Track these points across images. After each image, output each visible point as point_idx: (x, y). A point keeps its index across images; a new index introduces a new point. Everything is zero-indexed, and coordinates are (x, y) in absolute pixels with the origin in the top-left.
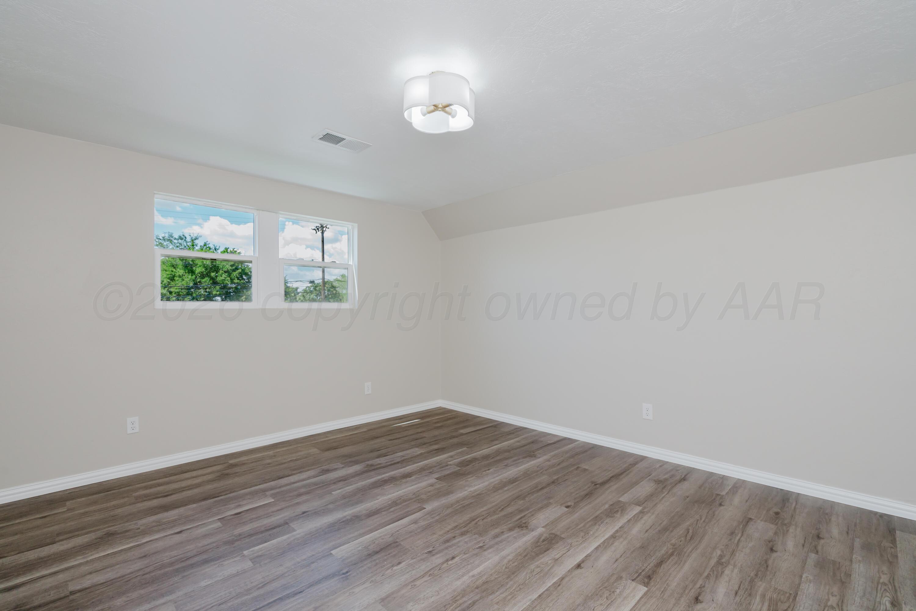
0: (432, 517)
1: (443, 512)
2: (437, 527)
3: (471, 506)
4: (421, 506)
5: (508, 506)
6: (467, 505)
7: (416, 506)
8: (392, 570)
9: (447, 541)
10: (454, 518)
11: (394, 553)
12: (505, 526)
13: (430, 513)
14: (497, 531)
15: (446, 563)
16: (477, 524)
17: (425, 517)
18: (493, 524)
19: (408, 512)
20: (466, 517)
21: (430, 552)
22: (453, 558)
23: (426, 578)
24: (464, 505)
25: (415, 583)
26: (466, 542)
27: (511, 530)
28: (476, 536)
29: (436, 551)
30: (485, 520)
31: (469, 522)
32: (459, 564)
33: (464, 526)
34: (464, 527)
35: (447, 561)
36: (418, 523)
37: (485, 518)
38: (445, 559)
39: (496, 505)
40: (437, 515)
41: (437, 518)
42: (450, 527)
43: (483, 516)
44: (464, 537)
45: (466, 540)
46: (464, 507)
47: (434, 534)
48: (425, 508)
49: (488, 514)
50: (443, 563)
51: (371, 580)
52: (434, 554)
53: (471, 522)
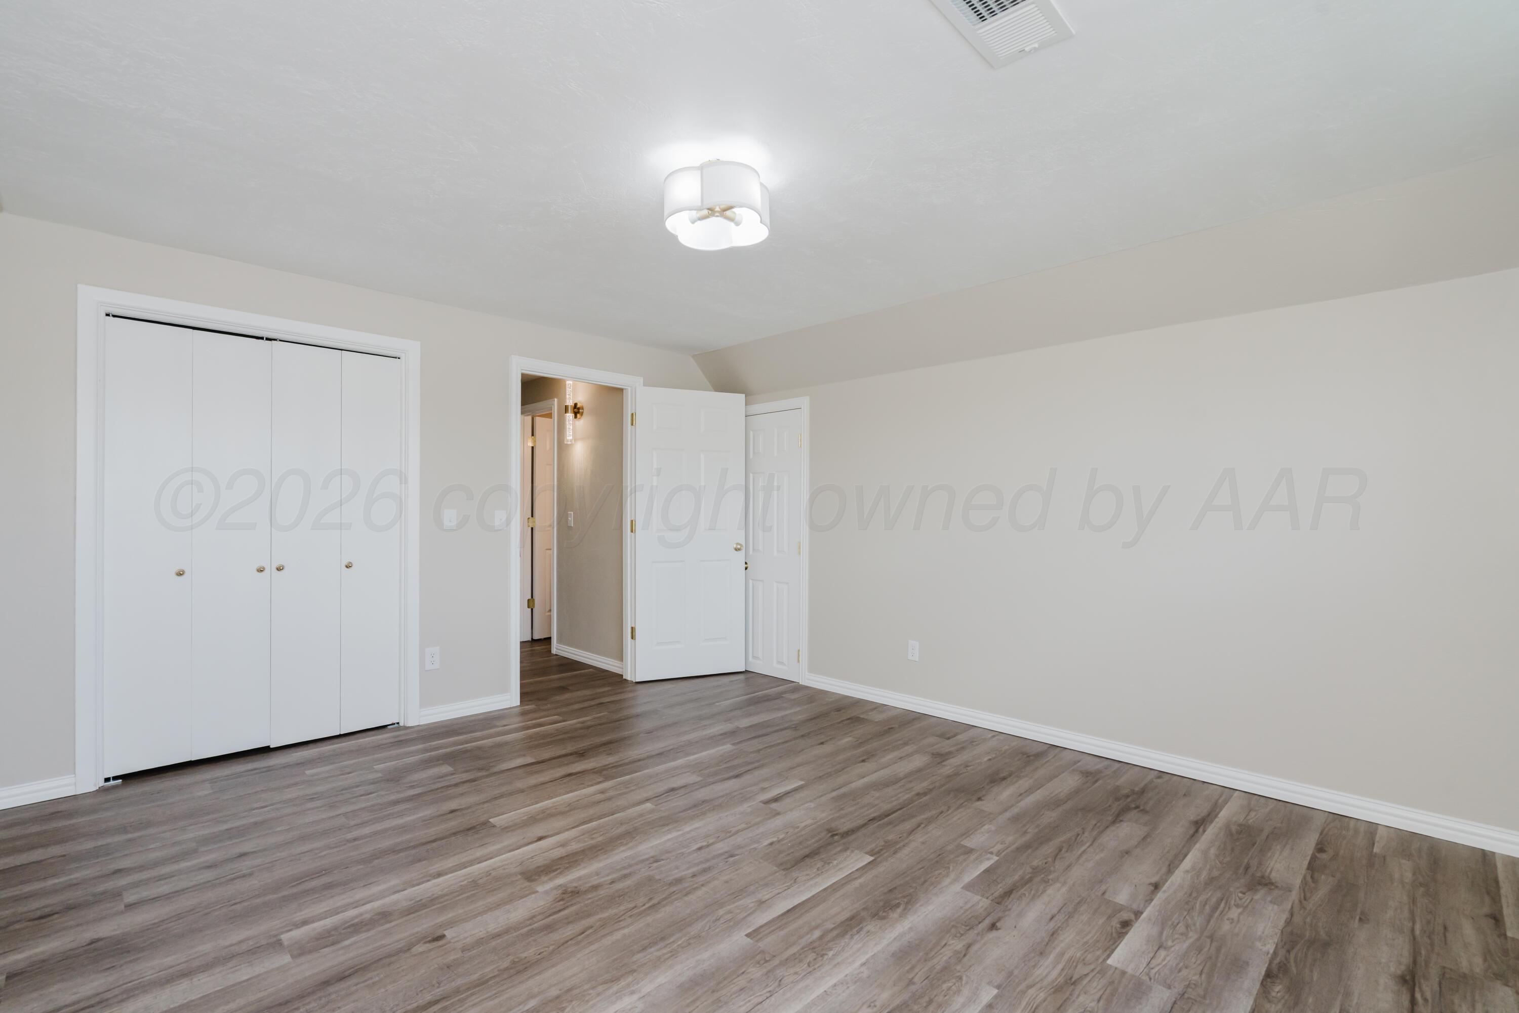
0: (731, 913)
1: (708, 926)
2: (722, 893)
3: (647, 941)
4: (758, 941)
5: (567, 942)
6: (654, 943)
7: (768, 942)
8: (778, 838)
9: (705, 870)
10: (688, 911)
11: (782, 855)
12: (601, 895)
13: (734, 924)
14: (620, 885)
15: (709, 843)
16: (649, 898)
17: (745, 914)
18: (621, 898)
19: (781, 928)
20: (664, 913)
21: (732, 856)
22: (700, 849)
23: (734, 830)
24: (662, 944)
25: (746, 826)
26: (677, 868)
27: (596, 888)
28: (657, 877)
29: (724, 857)
30: (631, 905)
31: (663, 903)
32: (693, 841)
33: (674, 895)
34: (675, 891)
35: (708, 846)
36: (755, 902)
37: (629, 911)
38: (711, 848)
39: (591, 943)
40: (721, 919)
41: (721, 912)
42: (699, 893)
43: (631, 916)
44: (678, 876)
45: (676, 871)
46: (663, 939)
47: (727, 882)
48: (748, 935)
49: (621, 919)
50: (713, 844)
51: (799, 829)
52: (726, 854)
53: (659, 903)
